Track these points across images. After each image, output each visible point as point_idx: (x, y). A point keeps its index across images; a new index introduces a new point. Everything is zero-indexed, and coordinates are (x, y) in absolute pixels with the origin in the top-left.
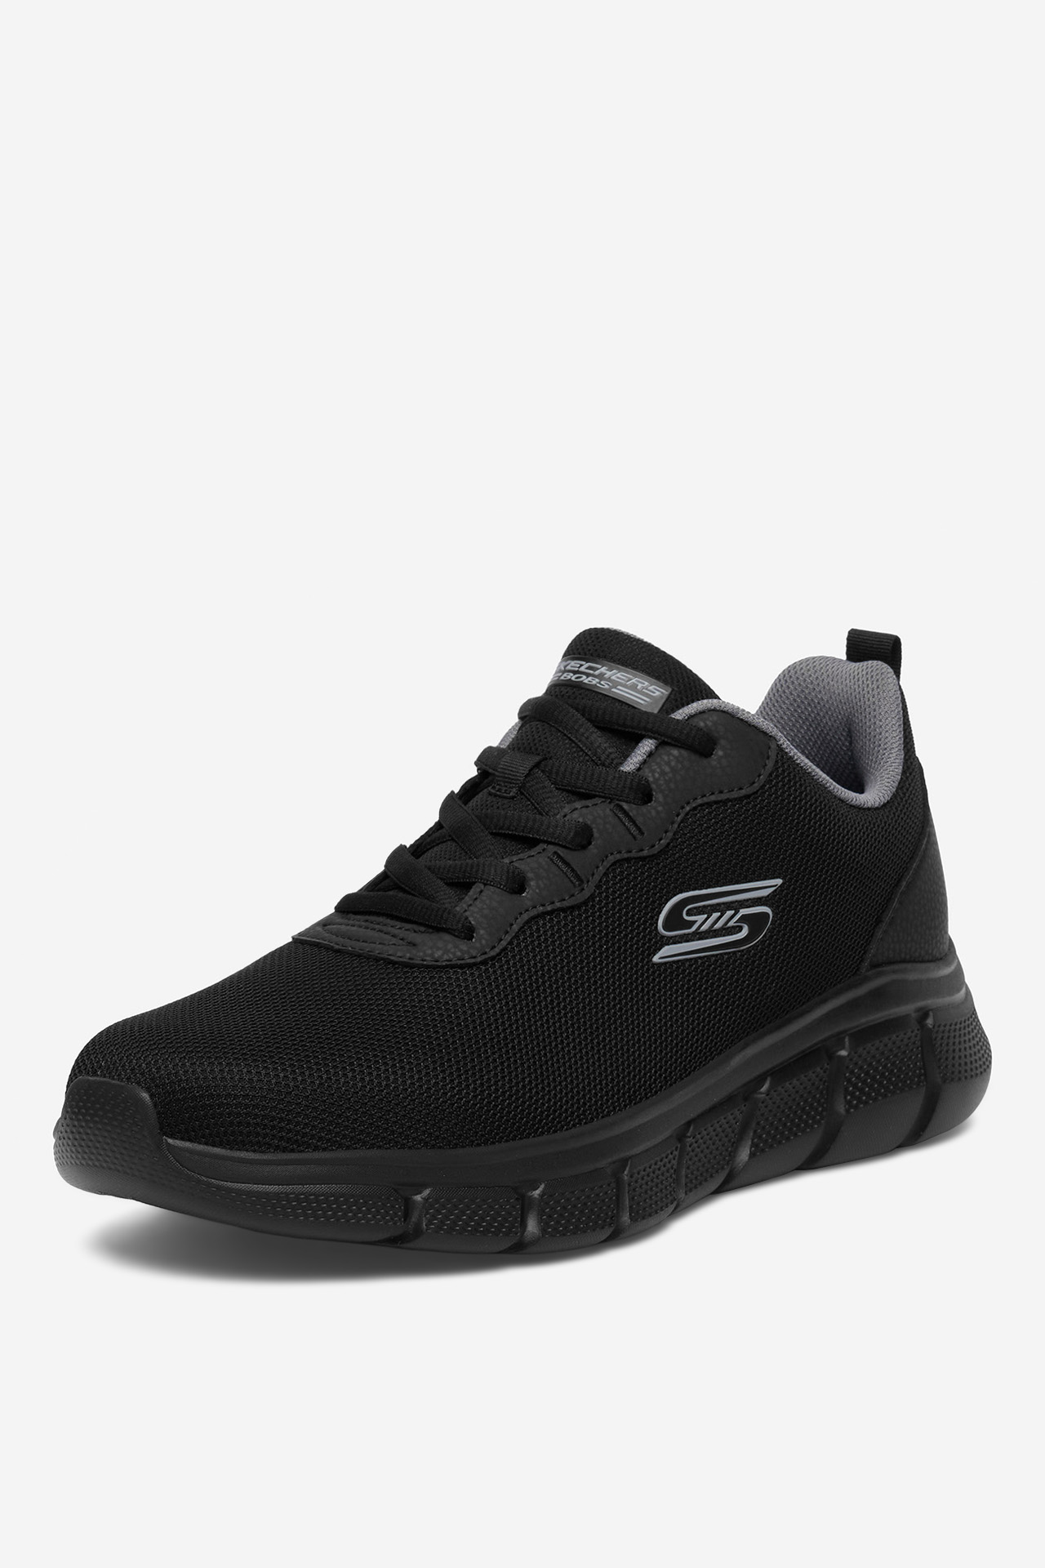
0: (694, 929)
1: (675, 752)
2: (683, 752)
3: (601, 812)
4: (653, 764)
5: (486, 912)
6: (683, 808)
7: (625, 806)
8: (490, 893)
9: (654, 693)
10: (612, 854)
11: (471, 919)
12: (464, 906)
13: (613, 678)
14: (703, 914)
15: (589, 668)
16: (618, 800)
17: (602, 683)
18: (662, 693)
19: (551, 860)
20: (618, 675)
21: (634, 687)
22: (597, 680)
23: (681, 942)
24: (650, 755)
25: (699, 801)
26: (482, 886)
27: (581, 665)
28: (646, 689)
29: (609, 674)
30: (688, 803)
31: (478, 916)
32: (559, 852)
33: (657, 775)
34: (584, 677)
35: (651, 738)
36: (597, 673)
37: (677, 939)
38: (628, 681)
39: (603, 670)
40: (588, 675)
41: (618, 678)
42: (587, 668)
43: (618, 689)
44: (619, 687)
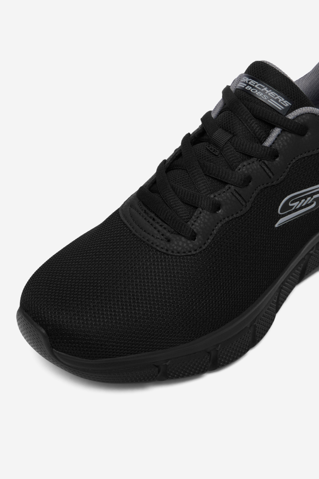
0: (293, 209)
1: (290, 135)
2: (293, 135)
3: (255, 167)
4: (279, 141)
5: (202, 225)
6: (292, 161)
7: (266, 162)
8: (204, 214)
9: (285, 104)
10: (260, 186)
11: (195, 230)
12: (192, 222)
13: (269, 94)
14: (298, 201)
15: (259, 86)
16: (263, 160)
17: (264, 96)
18: (289, 105)
19: (233, 194)
20: (271, 93)
21: (277, 101)
22: (262, 94)
23: (288, 215)
24: (278, 135)
25: (299, 157)
26: (201, 210)
27: (256, 84)
28: (282, 102)
29: (268, 91)
30: (294, 158)
31: (198, 228)
32: (236, 190)
33: (281, 147)
34: (257, 91)
35: (279, 128)
36: (262, 90)
37: (286, 214)
38: (275, 97)
39: (265, 89)
40: (259, 90)
41: (271, 95)
42: (258, 86)
43: (271, 101)
44: (271, 100)
